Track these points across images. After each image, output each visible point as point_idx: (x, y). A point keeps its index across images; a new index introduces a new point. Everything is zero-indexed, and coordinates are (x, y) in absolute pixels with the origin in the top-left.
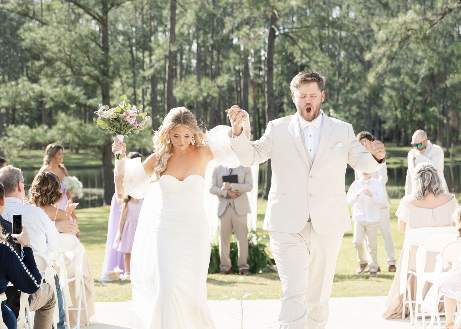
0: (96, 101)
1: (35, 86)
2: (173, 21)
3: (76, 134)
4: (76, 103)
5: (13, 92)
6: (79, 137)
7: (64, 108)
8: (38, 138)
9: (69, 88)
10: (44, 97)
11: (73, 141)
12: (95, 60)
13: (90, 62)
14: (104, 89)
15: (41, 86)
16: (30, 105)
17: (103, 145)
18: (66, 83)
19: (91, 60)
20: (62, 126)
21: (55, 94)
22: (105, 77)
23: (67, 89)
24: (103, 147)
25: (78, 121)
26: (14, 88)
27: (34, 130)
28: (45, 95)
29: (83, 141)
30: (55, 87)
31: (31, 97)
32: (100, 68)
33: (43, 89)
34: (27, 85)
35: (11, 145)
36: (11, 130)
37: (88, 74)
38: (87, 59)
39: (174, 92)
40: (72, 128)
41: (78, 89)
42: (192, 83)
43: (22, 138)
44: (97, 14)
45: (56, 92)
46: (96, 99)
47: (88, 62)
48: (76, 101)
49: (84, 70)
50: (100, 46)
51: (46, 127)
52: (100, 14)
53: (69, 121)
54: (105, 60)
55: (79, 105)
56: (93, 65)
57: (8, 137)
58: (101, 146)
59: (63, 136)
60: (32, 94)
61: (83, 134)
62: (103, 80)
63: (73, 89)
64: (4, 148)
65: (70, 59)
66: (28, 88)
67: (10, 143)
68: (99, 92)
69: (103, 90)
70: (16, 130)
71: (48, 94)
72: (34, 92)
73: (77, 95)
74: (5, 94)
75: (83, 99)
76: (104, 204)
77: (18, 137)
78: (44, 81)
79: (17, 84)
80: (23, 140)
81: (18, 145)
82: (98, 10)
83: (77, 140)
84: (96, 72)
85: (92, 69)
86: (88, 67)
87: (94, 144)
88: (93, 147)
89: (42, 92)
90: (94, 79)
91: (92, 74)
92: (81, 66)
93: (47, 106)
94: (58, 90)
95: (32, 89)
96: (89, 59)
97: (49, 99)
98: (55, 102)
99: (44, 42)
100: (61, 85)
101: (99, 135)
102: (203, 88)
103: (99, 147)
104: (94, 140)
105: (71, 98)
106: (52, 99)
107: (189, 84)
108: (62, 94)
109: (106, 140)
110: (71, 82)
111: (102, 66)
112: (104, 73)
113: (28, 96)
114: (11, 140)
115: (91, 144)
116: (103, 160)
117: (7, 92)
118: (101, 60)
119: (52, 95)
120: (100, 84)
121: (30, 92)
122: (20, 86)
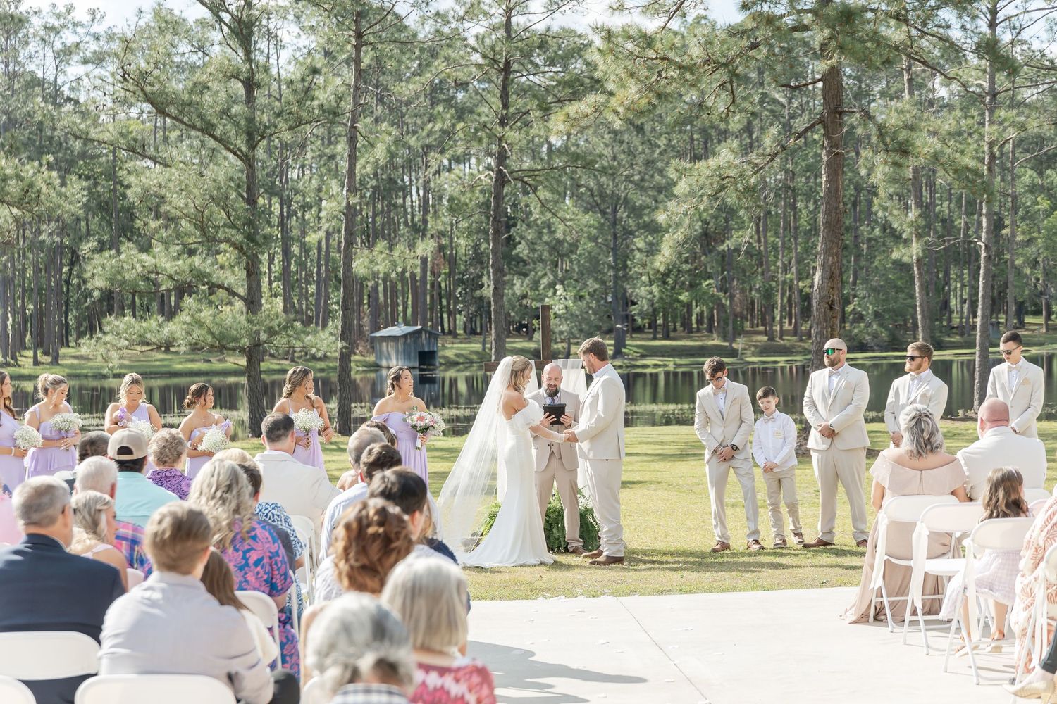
0: (236, 280)
1: (144, 257)
2: (353, 158)
3: (209, 331)
4: (208, 284)
5: (112, 267)
6: (212, 334)
8: (148, 336)
9: (196, 260)
10: (158, 273)
11: (204, 340)
12: (237, 218)
13: (231, 222)
14: (251, 262)
15: (154, 257)
16: (138, 286)
17: (247, 347)
18: (192, 253)
19: (232, 219)
20: (187, 318)
21: (176, 269)
22: (251, 244)
23: (193, 262)
24: (248, 349)
26: (114, 260)
27: (144, 324)
28: (160, 271)
29: (219, 341)
30: (175, 259)
31: (138, 274)
32: (244, 230)
33: (156, 261)
34: (134, 255)
35: (109, 347)
36: (109, 323)
37: (228, 240)
39: (354, 265)
40: (203, 320)
42: (381, 252)
43: (125, 335)
44: (240, 150)
45: (177, 266)
47: (228, 222)
48: (207, 280)
49: (221, 233)
50: (243, 197)
51: (161, 319)
52: (244, 149)
53: (200, 311)
55: (212, 285)
56: (235, 227)
57: (105, 333)
58: (244, 347)
59: (189, 333)
60: (140, 269)
61: (220, 330)
62: (250, 248)
63: (203, 261)
65: (202, 216)
66: (135, 260)
67: (105, 343)
68: (242, 266)
69: (249, 264)
70: (117, 323)
71: (166, 269)
72: (143, 267)
73: (208, 270)
74: (101, 269)
76: (250, 435)
77: (118, 334)
78: (158, 248)
79: (119, 253)
80: (126, 339)
82: (241, 143)
83: (209, 339)
84: (239, 237)
85: (234, 232)
86: (227, 230)
87: (235, 345)
88: (233, 349)
89: (155, 266)
90: (236, 247)
91: (233, 240)
92: (218, 228)
93: (163, 288)
94: (180, 262)
95: (141, 262)
96: (229, 218)
97: (167, 277)
98: (175, 282)
99: (163, 192)
100: (184, 256)
102: (397, 259)
103: (242, 350)
104: (236, 340)
105: (200, 276)
106: (170, 277)
107: (375, 253)
108: (187, 269)
109: (251, 340)
110: (199, 252)
111: (247, 228)
112: (251, 238)
113: (134, 272)
114: (108, 338)
115: (231, 345)
116: (248, 368)
117: (103, 267)
118: (245, 218)
119: (171, 271)
120: (245, 254)
121: (138, 266)
122: (122, 257)
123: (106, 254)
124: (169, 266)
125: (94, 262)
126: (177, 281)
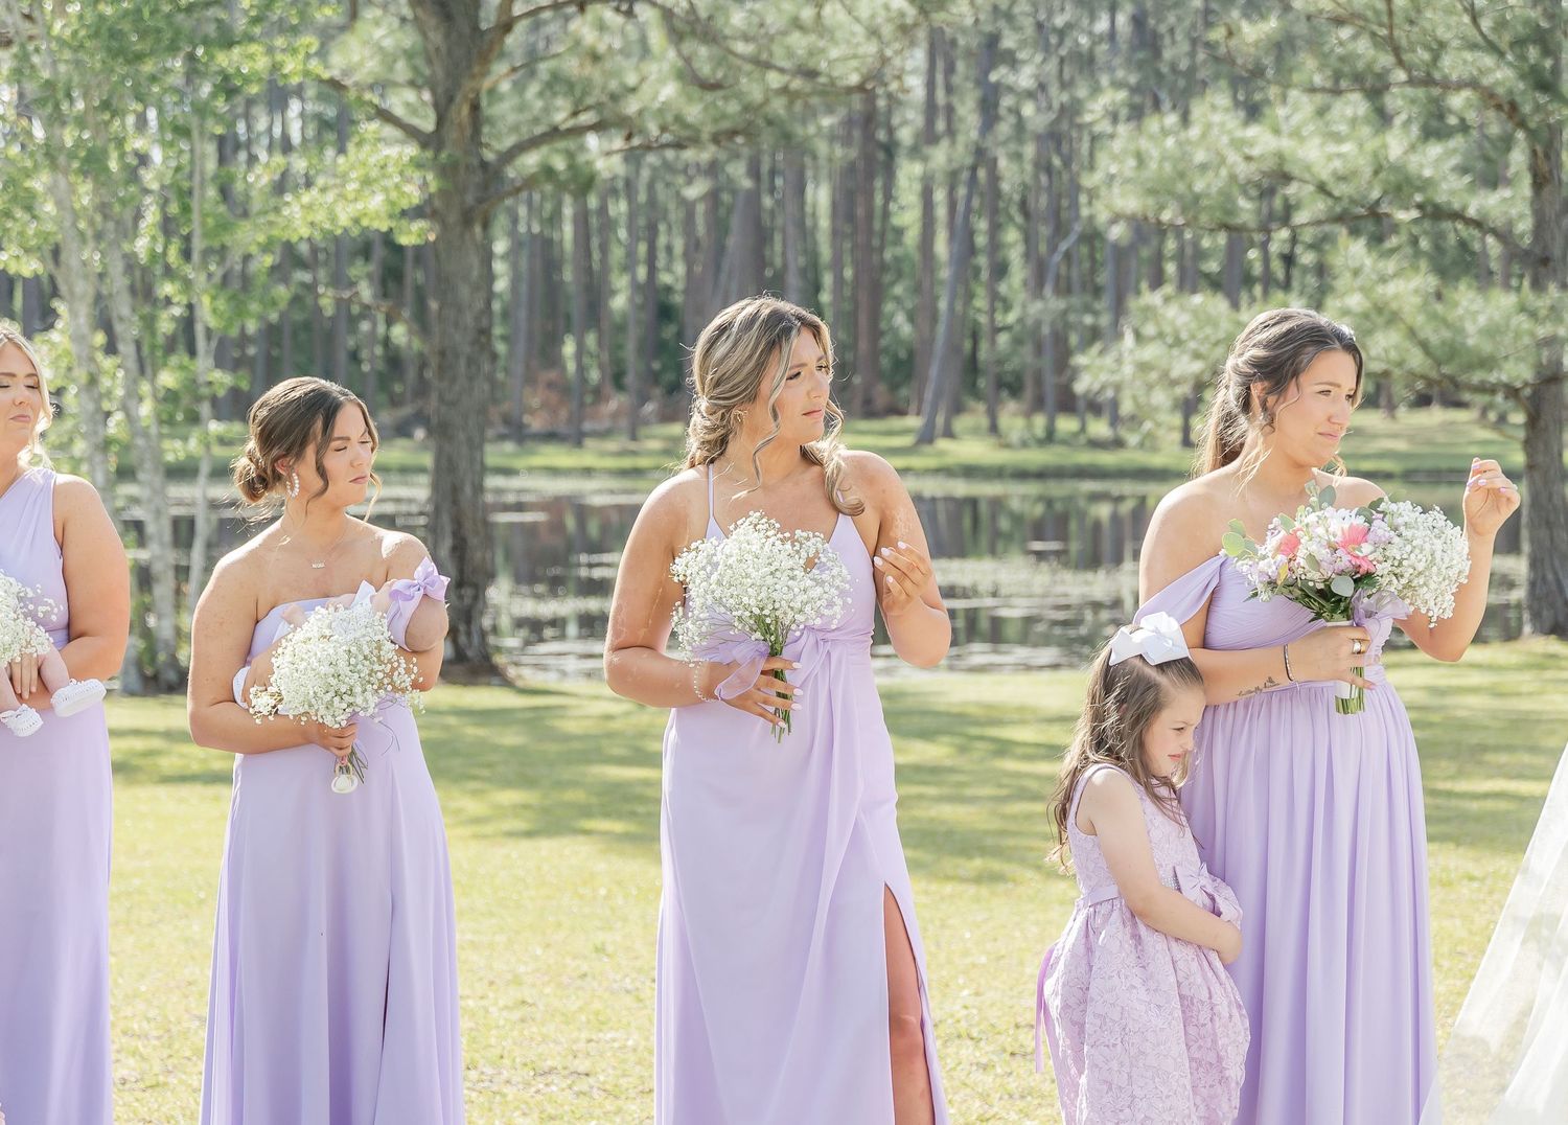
0: (1504, 200)
1: (1251, 131)
3: (1412, 333)
4: (1420, 207)
5: (1163, 159)
6: (1424, 346)
7: (1370, 223)
9: (1395, 145)
10: (1287, 178)
11: (1400, 364)
12: (1501, 25)
13: (1481, 33)
14: (1539, 148)
15: (1277, 131)
16: (1233, 209)
17: (1526, 384)
18: (1383, 118)
19: (1486, 24)
20: (1355, 301)
21: (1337, 164)
22: (1542, 99)
23: (1385, 146)
24: (1528, 392)
25: (1424, 280)
26: (1170, 142)
27: (1240, 315)
28: (1295, 171)
29: (1438, 363)
30: (1338, 138)
31: (1233, 178)
32: (1523, 58)
33: (1286, 144)
34: (1223, 124)
35: (1154, 376)
36: (1152, 310)
37: (1473, 84)
38: (1466, 19)
40: (1394, 306)
41: (1435, 150)
43: (1192, 345)
45: (1339, 155)
46: (1506, 193)
47: (1472, 32)
48: (1418, 198)
49: (1453, 65)
53: (1383, 279)
54: (1544, 24)
55: (1435, 213)
56: (1492, 47)
57: (1142, 340)
58: (1518, 385)
60: (1240, 166)
61: (1446, 334)
62: (1538, 108)
63: (1413, 148)
64: (1118, 388)
65: (1390, 13)
66: (1225, 139)
68: (1518, 158)
69: (1534, 153)
70: (1171, 312)
71: (1308, 168)
72: (1248, 158)
73: (1427, 173)
74: (1132, 162)
75: (1452, 189)
76: (1527, 629)
77: (1178, 342)
79: (1185, 120)
80: (1197, 356)
81: (1175, 374)
83: (1417, 360)
84: (1502, 75)
85: (1488, 60)
86: (1468, 56)
87: (1493, 378)
88: (1491, 390)
89: (1280, 157)
90: (1499, 107)
91: (1486, 81)
92: (1440, 47)
94: (1347, 148)
95: (1237, 144)
96: (1475, 20)
97: (1311, 188)
98: (1330, 202)
100: (1366, 131)
101: (1508, 339)
103: (1512, 392)
104: (1488, 363)
105: (1402, 185)
106: (1322, 189)
108: (1366, 167)
109: (1539, 366)
110: (1403, 117)
111: (1533, 53)
112: (1542, 81)
113: (1224, 172)
114: (1150, 352)
115: (1477, 377)
116: (1529, 445)
117: (1140, 157)
118: (1527, 22)
119: (1325, 175)
120: (1522, 124)
121: (1233, 157)
122: (1194, 132)
123: (1153, 124)
124: (1316, 155)
125: (1117, 145)
126: (1338, 199)
